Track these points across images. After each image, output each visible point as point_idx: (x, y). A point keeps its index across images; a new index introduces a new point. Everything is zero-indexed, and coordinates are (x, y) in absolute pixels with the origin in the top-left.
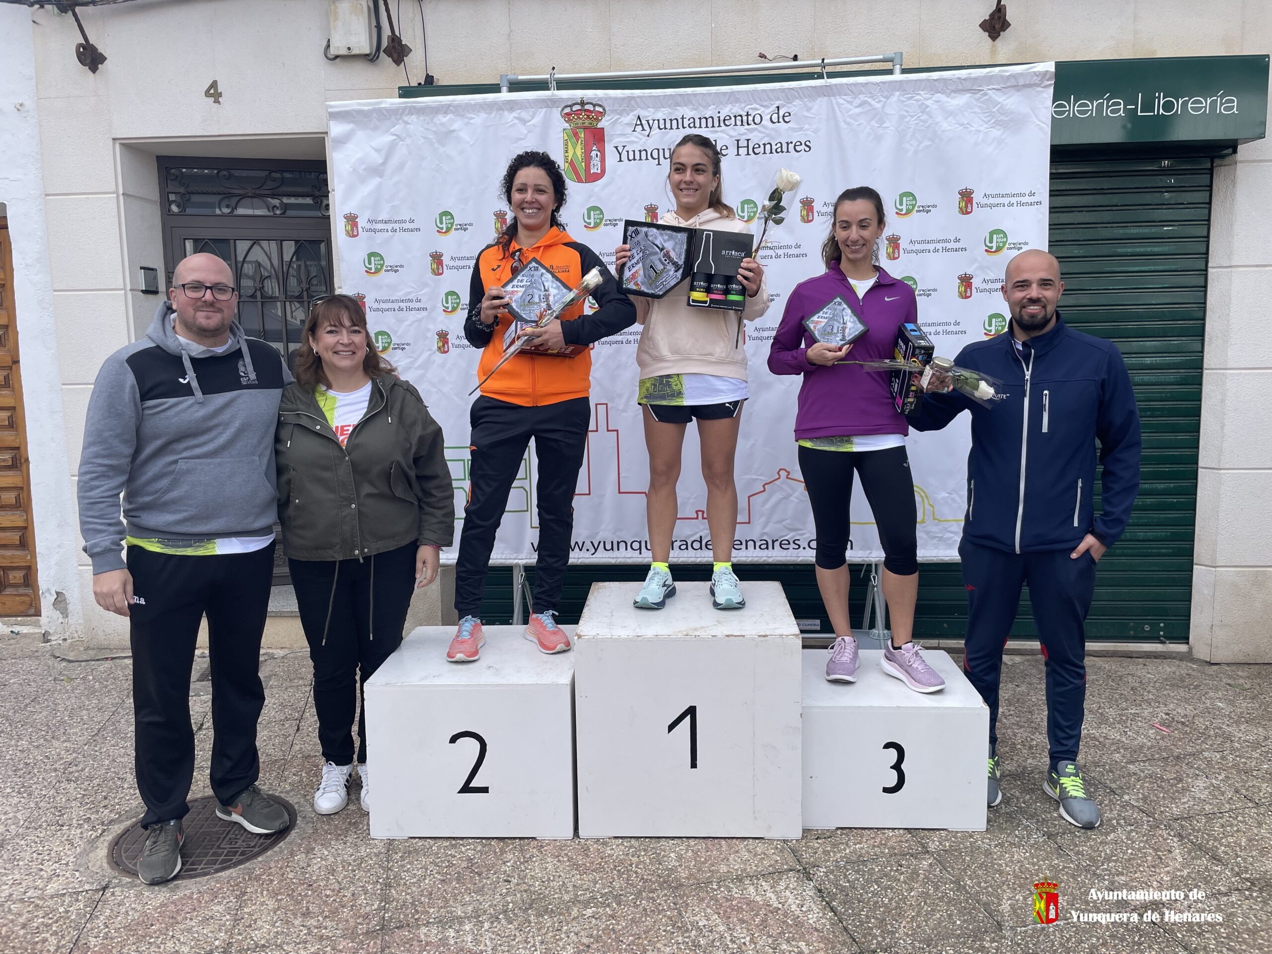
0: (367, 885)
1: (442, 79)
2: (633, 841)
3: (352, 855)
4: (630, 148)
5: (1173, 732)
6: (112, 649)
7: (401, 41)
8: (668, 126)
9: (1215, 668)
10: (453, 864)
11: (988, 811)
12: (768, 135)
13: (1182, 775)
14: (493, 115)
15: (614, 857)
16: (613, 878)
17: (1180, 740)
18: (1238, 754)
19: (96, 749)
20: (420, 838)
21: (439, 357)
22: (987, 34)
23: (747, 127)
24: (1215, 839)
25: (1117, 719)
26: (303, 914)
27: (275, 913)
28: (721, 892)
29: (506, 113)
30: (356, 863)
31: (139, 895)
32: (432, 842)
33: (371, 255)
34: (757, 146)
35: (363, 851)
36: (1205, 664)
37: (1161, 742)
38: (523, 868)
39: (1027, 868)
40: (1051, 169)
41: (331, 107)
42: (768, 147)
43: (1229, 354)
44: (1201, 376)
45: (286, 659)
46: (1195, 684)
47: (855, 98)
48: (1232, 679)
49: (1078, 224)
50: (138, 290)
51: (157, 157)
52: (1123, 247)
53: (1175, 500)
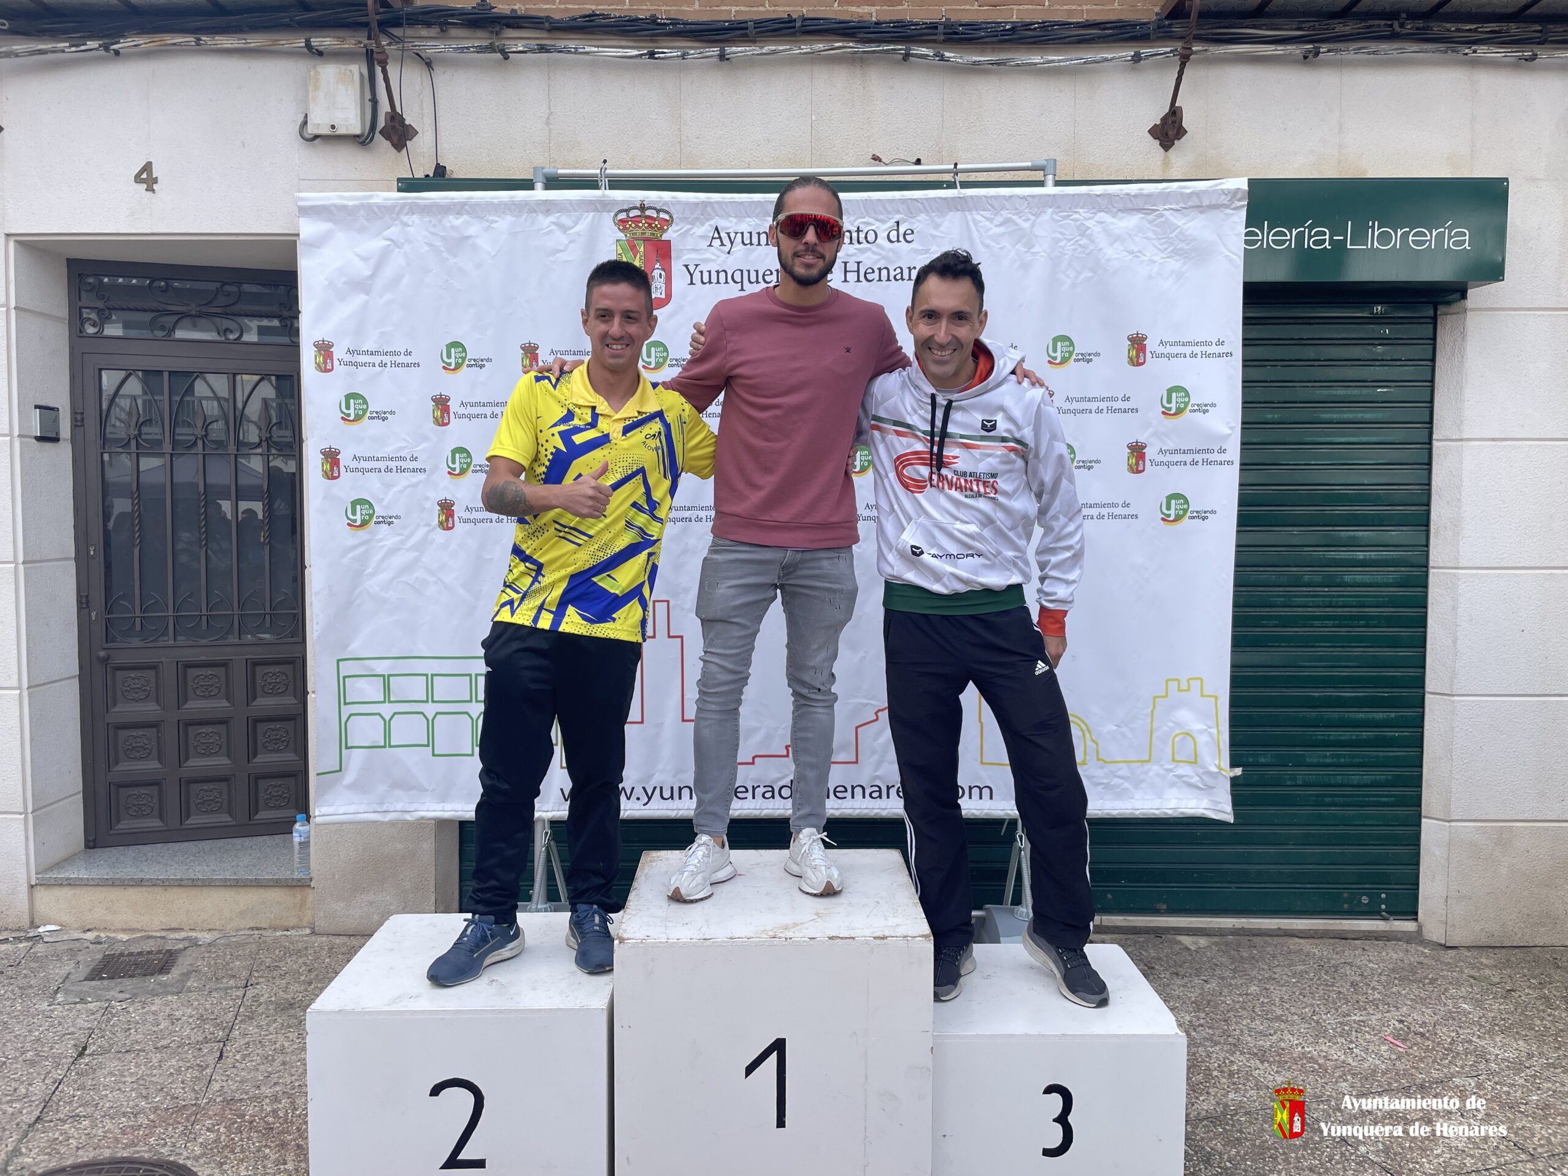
1: (457, 170)
4: (704, 268)
5: (1411, 1048)
7: (404, 120)
8: (755, 240)
9: (1452, 953)
12: (884, 258)
14: (524, 216)
17: (1421, 1060)
18: (1497, 1079)
21: (440, 535)
22: (1158, 142)
23: (857, 246)
25: (1338, 1030)
29: (540, 217)
33: (348, 397)
34: (870, 271)
36: (1439, 948)
37: (1398, 1063)
40: (1244, 312)
41: (302, 199)
42: (884, 272)
43: (1460, 549)
44: (1427, 576)
45: (215, 946)
46: (1430, 976)
47: (996, 215)
48: (1476, 970)
49: (1271, 382)
50: (30, 437)
51: (68, 260)
52: (1328, 412)
53: (1397, 734)
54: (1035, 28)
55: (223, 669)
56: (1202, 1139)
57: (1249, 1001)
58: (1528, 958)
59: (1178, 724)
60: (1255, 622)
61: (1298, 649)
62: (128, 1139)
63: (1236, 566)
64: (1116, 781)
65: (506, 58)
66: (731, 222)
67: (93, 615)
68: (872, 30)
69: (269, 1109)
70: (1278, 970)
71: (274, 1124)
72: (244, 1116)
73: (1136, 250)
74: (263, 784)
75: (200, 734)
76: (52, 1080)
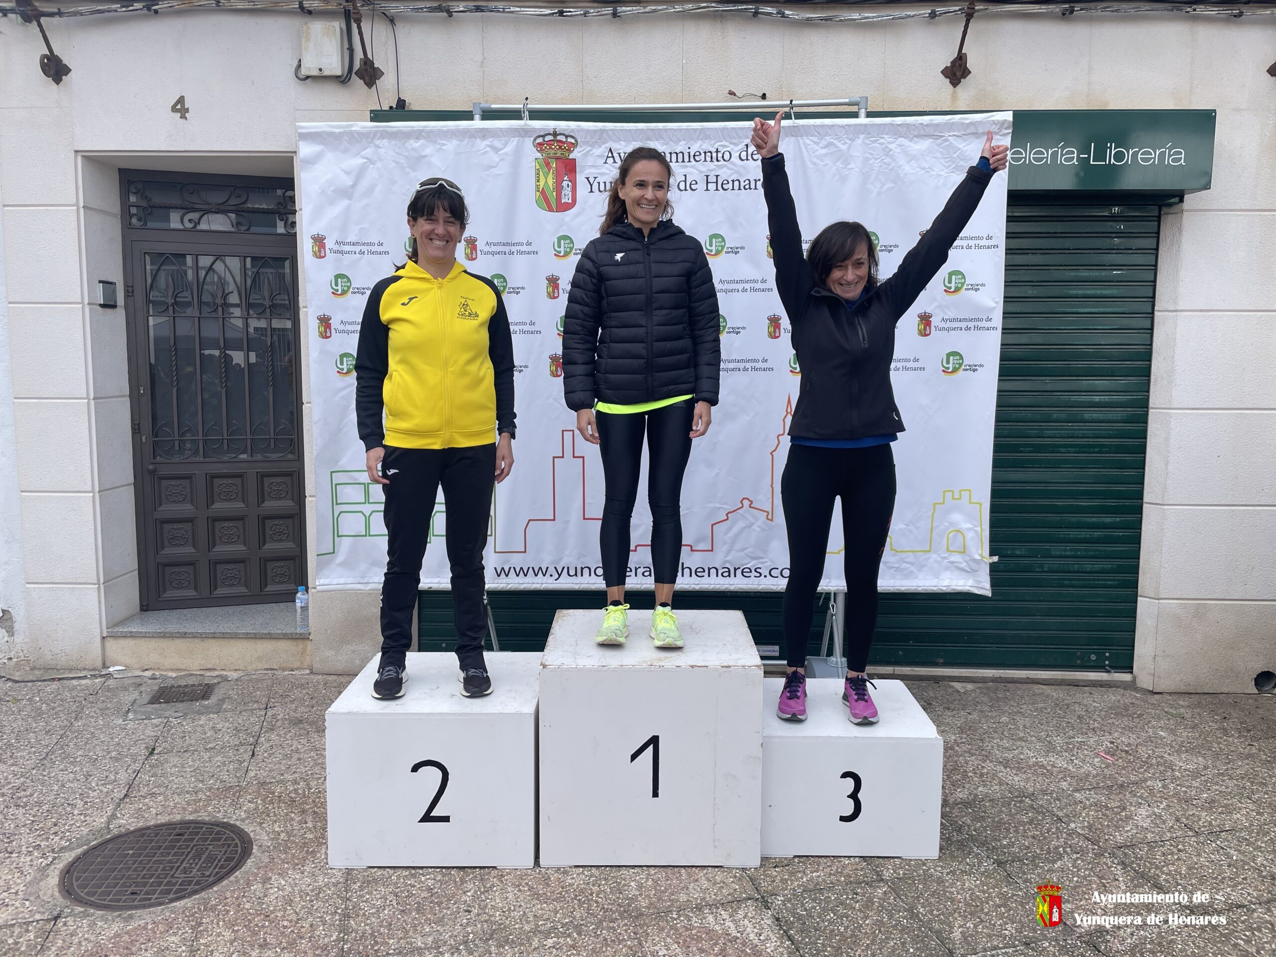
0: (325, 916)
1: (415, 104)
2: (594, 870)
3: (309, 885)
4: (601, 180)
5: (1117, 760)
6: (59, 670)
7: (374, 64)
9: (1157, 697)
10: (413, 894)
11: (941, 838)
12: (736, 172)
13: (1125, 804)
14: (465, 142)
15: (575, 886)
16: (573, 907)
17: (1124, 768)
18: (1178, 782)
19: (44, 773)
20: (379, 867)
22: (948, 80)
23: (716, 163)
24: (1157, 868)
25: (1064, 747)
26: (261, 946)
27: (231, 944)
28: (681, 921)
29: (478, 141)
30: (313, 894)
31: (92, 925)
32: (391, 871)
33: (337, 277)
34: (726, 182)
35: (321, 881)
36: (1148, 693)
37: (1106, 770)
38: (484, 898)
39: (978, 896)
40: (1007, 212)
41: (301, 128)
42: (736, 183)
43: (1173, 394)
44: (1147, 414)
46: (1139, 713)
47: (821, 140)
48: (1174, 708)
49: (1032, 266)
50: (96, 304)
51: (119, 169)
52: (1074, 289)
53: (1121, 534)
55: (240, 479)
56: (957, 816)
57: (1000, 727)
58: (1215, 702)
59: (952, 524)
60: (1015, 448)
61: (1047, 470)
62: (192, 808)
63: (998, 406)
64: (904, 565)
65: (451, 16)
66: (621, 144)
67: (144, 438)
69: (291, 789)
70: (1024, 706)
73: (927, 166)
74: (270, 565)
75: (223, 527)
76: (132, 770)
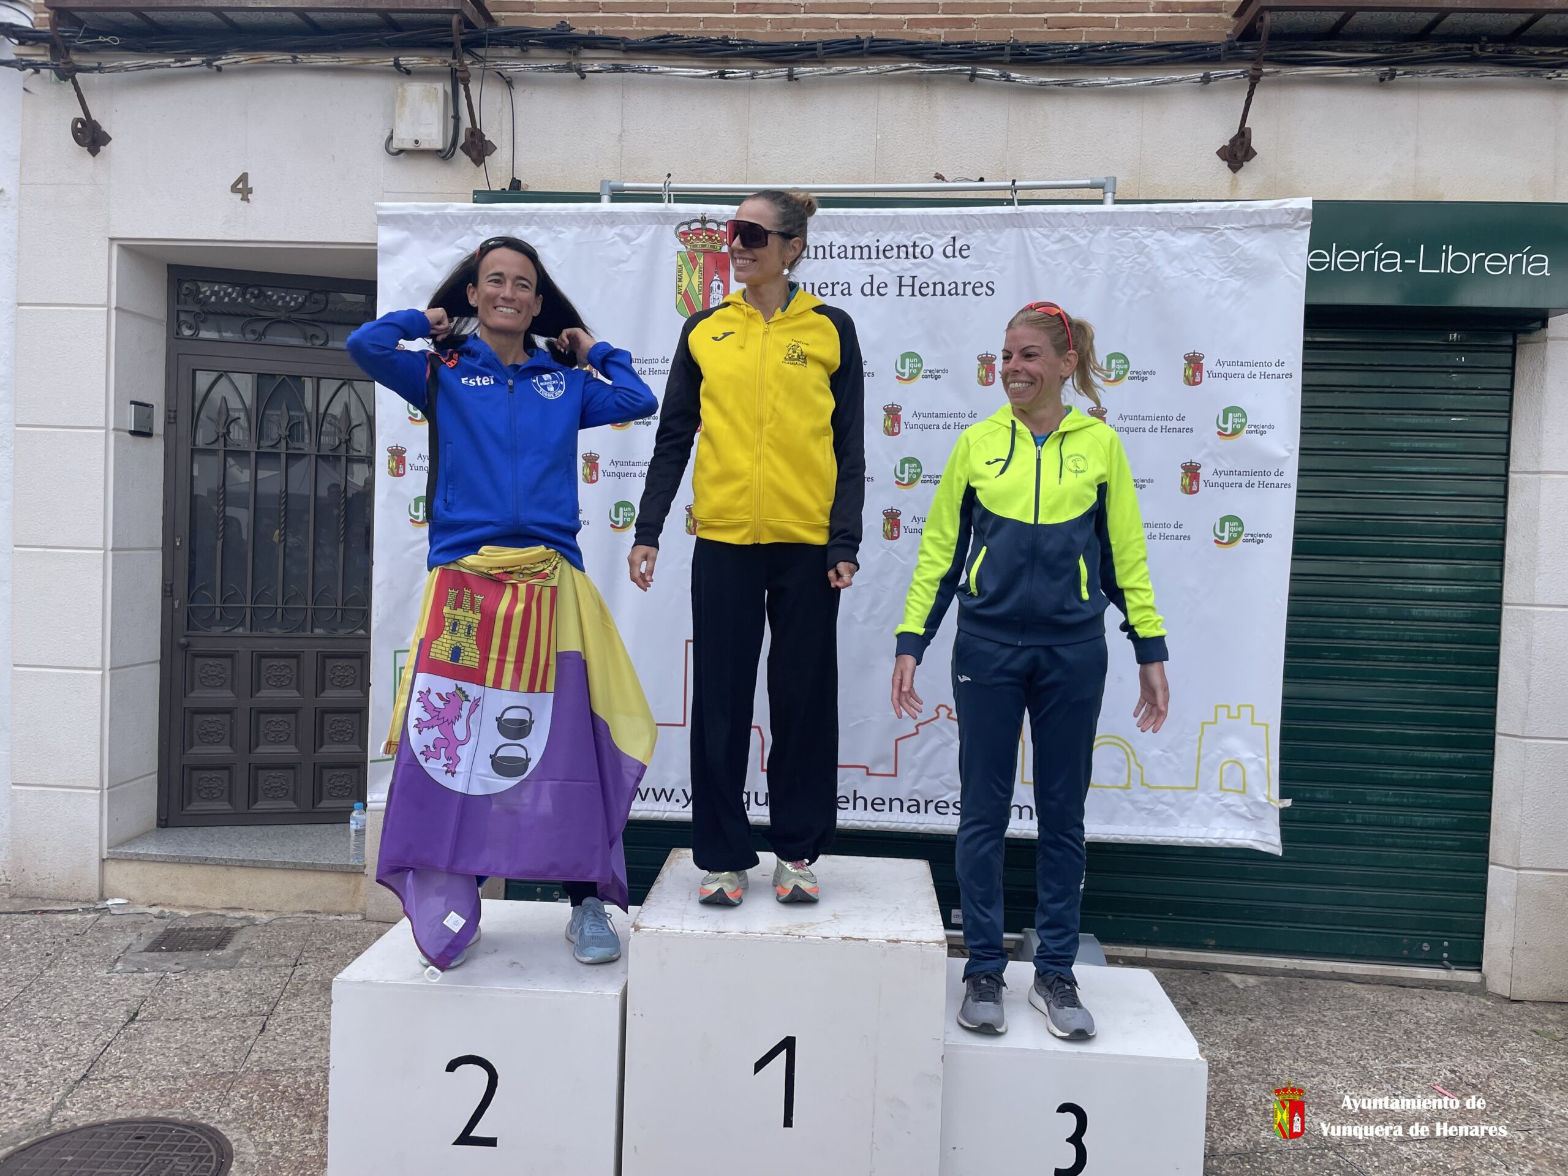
1: (531, 184)
6: (45, 899)
7: (483, 135)
9: (1517, 1006)
12: (940, 273)
13: (1472, 1164)
14: (590, 228)
18: (1549, 1135)
22: (1226, 163)
23: (914, 261)
25: (1385, 1076)
29: (605, 228)
34: (925, 285)
36: (1502, 1001)
40: (1305, 336)
41: (381, 208)
42: (939, 287)
43: (1536, 585)
44: (1500, 612)
45: (270, 926)
46: (1490, 1028)
47: (1053, 231)
48: (1540, 1024)
49: (1338, 407)
50: (124, 431)
51: (169, 266)
52: (1395, 441)
53: (1464, 776)
54: (1103, 50)
55: (294, 661)
57: (1294, 1042)
59: (1226, 752)
60: (1316, 653)
61: (1360, 683)
62: (165, 1100)
63: (1291, 594)
64: (1160, 807)
65: (583, 78)
67: (176, 603)
68: (939, 50)
69: (302, 1081)
70: (1329, 1013)
71: (305, 1095)
72: (276, 1086)
73: (1195, 268)
74: (327, 774)
75: (270, 722)
76: (101, 1042)
